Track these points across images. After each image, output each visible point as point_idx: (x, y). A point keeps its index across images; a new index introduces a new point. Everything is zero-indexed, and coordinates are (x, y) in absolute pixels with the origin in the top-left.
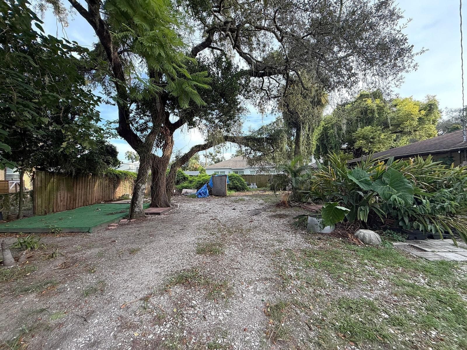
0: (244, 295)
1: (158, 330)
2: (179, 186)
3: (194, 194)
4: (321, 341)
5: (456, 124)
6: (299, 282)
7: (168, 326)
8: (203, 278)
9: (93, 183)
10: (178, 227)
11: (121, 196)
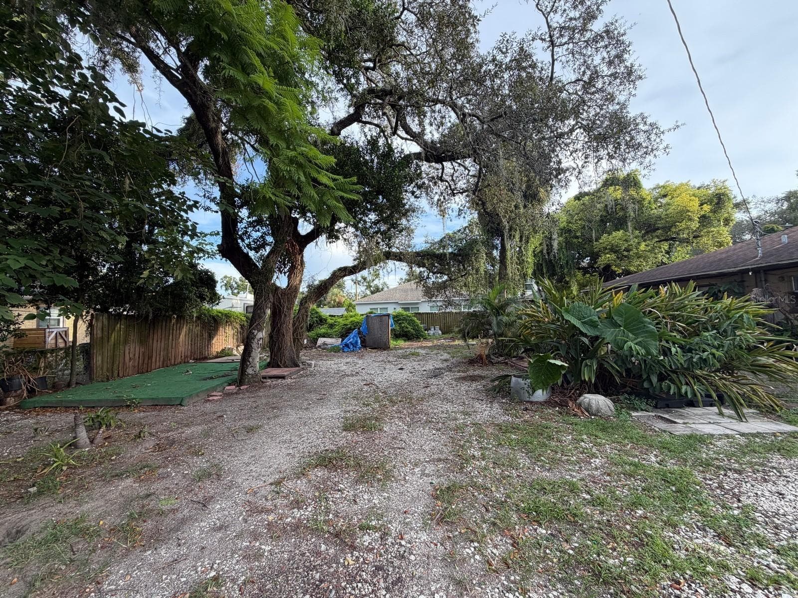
0: (407, 478)
1: (297, 513)
2: (312, 334)
3: (337, 347)
4: (498, 521)
5: (771, 222)
6: (483, 463)
7: (310, 509)
8: (352, 459)
9: (178, 331)
10: (314, 397)
11: (219, 350)
